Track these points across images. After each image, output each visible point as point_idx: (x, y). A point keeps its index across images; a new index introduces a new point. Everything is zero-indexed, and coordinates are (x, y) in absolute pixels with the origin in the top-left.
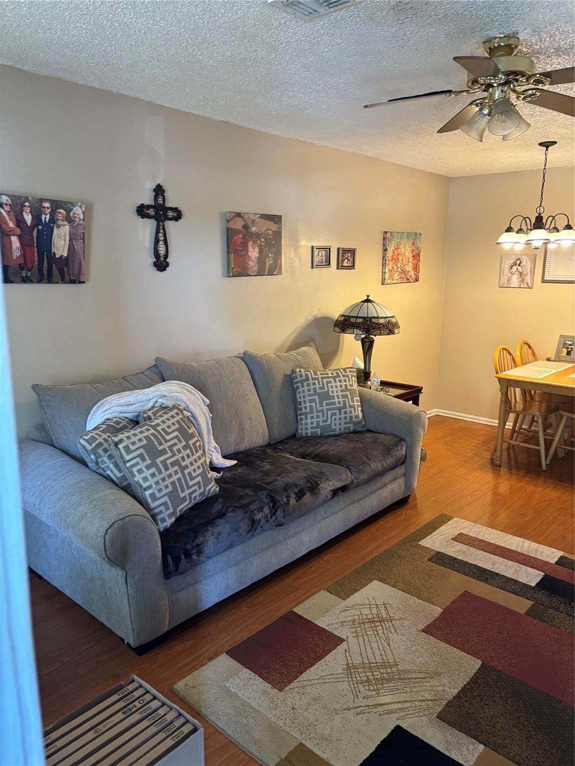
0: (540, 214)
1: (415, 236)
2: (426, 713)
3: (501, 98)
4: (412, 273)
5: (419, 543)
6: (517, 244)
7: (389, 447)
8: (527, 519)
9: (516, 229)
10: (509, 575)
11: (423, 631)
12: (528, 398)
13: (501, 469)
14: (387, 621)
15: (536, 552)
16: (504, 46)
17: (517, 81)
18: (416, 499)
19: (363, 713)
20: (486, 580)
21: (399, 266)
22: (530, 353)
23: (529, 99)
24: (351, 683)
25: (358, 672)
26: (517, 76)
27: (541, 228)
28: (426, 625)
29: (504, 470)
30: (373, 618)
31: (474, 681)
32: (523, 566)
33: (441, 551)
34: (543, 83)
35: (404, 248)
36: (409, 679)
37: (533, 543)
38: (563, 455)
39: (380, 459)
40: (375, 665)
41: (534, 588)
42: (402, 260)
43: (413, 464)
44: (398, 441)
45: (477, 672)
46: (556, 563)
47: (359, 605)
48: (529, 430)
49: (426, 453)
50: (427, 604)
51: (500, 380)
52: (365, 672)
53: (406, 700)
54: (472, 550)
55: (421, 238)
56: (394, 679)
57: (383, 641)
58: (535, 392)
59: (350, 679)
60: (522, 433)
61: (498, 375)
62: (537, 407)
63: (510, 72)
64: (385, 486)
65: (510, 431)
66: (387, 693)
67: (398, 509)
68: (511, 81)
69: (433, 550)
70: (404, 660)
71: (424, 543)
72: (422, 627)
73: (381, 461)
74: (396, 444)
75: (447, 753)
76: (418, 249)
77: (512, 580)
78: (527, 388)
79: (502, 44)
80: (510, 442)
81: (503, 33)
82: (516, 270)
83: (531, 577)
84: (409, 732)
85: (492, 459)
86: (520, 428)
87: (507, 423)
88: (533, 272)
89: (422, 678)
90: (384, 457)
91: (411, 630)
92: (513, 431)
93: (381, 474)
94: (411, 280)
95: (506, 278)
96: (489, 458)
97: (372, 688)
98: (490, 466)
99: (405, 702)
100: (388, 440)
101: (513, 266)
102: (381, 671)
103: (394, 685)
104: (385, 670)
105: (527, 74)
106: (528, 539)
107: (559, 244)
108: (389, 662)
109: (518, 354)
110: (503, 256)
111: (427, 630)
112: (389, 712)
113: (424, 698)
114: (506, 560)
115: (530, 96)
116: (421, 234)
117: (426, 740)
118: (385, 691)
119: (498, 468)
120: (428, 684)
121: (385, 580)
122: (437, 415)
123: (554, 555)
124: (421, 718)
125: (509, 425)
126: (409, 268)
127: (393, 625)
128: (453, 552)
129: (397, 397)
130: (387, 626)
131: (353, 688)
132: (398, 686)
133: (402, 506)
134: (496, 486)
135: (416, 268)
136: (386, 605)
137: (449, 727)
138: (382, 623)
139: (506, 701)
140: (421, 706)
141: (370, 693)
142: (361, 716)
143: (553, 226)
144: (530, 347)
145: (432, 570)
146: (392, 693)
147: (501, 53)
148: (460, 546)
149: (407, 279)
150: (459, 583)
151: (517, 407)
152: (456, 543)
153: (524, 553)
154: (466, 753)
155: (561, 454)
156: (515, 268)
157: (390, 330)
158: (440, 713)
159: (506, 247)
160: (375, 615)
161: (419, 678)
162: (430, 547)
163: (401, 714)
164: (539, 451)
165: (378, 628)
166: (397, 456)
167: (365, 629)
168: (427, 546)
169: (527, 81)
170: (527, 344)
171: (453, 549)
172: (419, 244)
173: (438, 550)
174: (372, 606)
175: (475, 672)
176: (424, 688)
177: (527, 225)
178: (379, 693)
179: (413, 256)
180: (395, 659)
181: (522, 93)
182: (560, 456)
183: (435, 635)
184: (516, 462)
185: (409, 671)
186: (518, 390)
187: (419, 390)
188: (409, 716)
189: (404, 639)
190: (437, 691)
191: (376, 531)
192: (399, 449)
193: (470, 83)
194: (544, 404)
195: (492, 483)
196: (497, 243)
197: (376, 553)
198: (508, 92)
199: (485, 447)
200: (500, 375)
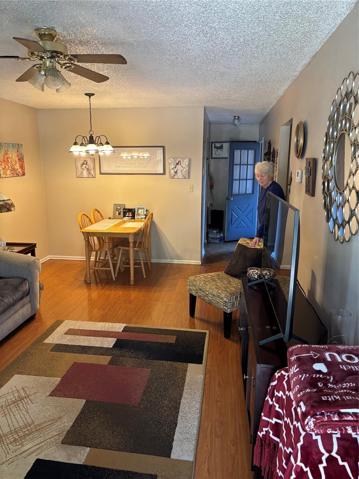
0: (91, 135)
1: (18, 146)
2: (54, 444)
3: (51, 66)
4: (20, 170)
5: (44, 342)
6: (81, 152)
7: (16, 286)
8: (106, 311)
9: (80, 143)
10: (98, 345)
11: (50, 395)
12: (102, 242)
13: (91, 285)
14: (26, 398)
15: (112, 328)
16: (48, 34)
17: (59, 57)
18: (40, 315)
19: (14, 461)
20: (86, 353)
21: (10, 166)
22: (100, 216)
23: (68, 69)
24: (3, 446)
25: (8, 437)
26: (58, 54)
27: (93, 143)
28: (51, 391)
29: (93, 286)
30: (16, 400)
31: (82, 412)
32: (105, 338)
33: (58, 343)
34: (74, 61)
35: (11, 153)
36: (42, 428)
37: (110, 323)
38: (124, 270)
39: (11, 295)
40: (20, 428)
41: (112, 348)
42: (11, 161)
43: (35, 294)
44: (23, 281)
45: (83, 407)
46: (123, 331)
47: (5, 394)
48: (105, 259)
49: (43, 285)
50: (51, 378)
51: (83, 233)
52: (13, 436)
53: (41, 441)
54: (77, 337)
55: (22, 147)
56: (32, 432)
57: (23, 412)
58: (105, 238)
59: (3, 444)
60: (101, 262)
61: (82, 231)
62: (107, 246)
63: (53, 51)
64: (17, 312)
65: (94, 262)
66: (29, 443)
67: (28, 324)
68: (55, 57)
69: (53, 344)
70: (38, 418)
71: (47, 341)
72: (48, 393)
73: (12, 296)
74: (21, 283)
75: (69, 462)
76: (21, 154)
77: (100, 347)
78: (100, 236)
79: (47, 33)
80: (95, 268)
81: (46, 27)
82: (84, 167)
83: (109, 343)
84: (44, 460)
85: (85, 280)
86: (99, 259)
87: (91, 258)
88: (94, 168)
89: (51, 424)
90: (14, 293)
91: (42, 398)
92: (96, 261)
93: (13, 304)
94: (19, 175)
95: (80, 172)
96: (84, 280)
97: (18, 444)
98: (85, 284)
99: (40, 443)
100: (15, 282)
101: (83, 165)
102: (24, 430)
103: (33, 436)
104: (26, 429)
105: (64, 54)
106: (108, 322)
107: (104, 153)
108: (28, 423)
109: (92, 217)
110: (76, 159)
111: (53, 394)
112: (30, 454)
113: (52, 436)
114: (96, 337)
115: (69, 67)
116: (22, 145)
117: (55, 460)
118: (27, 442)
119: (89, 285)
120: (55, 426)
121: (22, 372)
122: (50, 259)
123: (121, 327)
124: (52, 448)
125: (93, 258)
126: (17, 167)
127: (30, 399)
128: (66, 341)
129: (20, 252)
130: (26, 401)
131: (5, 449)
132: (35, 435)
133: (31, 322)
134: (90, 295)
135: (22, 167)
136: (24, 388)
137: (68, 446)
138: (22, 401)
139: (100, 417)
140: (51, 441)
141: (17, 447)
142: (12, 464)
143: (99, 142)
144: (99, 212)
145: (53, 356)
146: (32, 441)
147: (47, 38)
148: (69, 337)
149: (17, 174)
150: (70, 358)
151: (96, 247)
152: (67, 336)
153: (106, 330)
154: (80, 456)
155: (122, 270)
156: (84, 166)
157: (8, 209)
158: (63, 440)
159: (76, 154)
160: (17, 398)
161: (48, 425)
162: (51, 342)
163: (39, 451)
164: (110, 270)
165: (20, 405)
166: (22, 291)
167: (10, 409)
168: (49, 342)
169: (64, 58)
170: (97, 210)
171: (66, 340)
172: (22, 151)
173: (56, 343)
174: (14, 392)
175: (82, 407)
176: (52, 429)
177: (85, 141)
178: (23, 445)
179: (19, 159)
180: (32, 420)
181: (63, 65)
182: (122, 272)
183: (57, 395)
184: (100, 279)
185: (42, 423)
186: (95, 238)
187: (34, 246)
188: (44, 450)
189: (37, 405)
190: (61, 428)
191: (14, 342)
192: (24, 286)
193: (30, 54)
194: (111, 244)
195: (87, 294)
196: (70, 152)
197: (16, 357)
198: (54, 63)
199: (81, 274)
200: (83, 230)
